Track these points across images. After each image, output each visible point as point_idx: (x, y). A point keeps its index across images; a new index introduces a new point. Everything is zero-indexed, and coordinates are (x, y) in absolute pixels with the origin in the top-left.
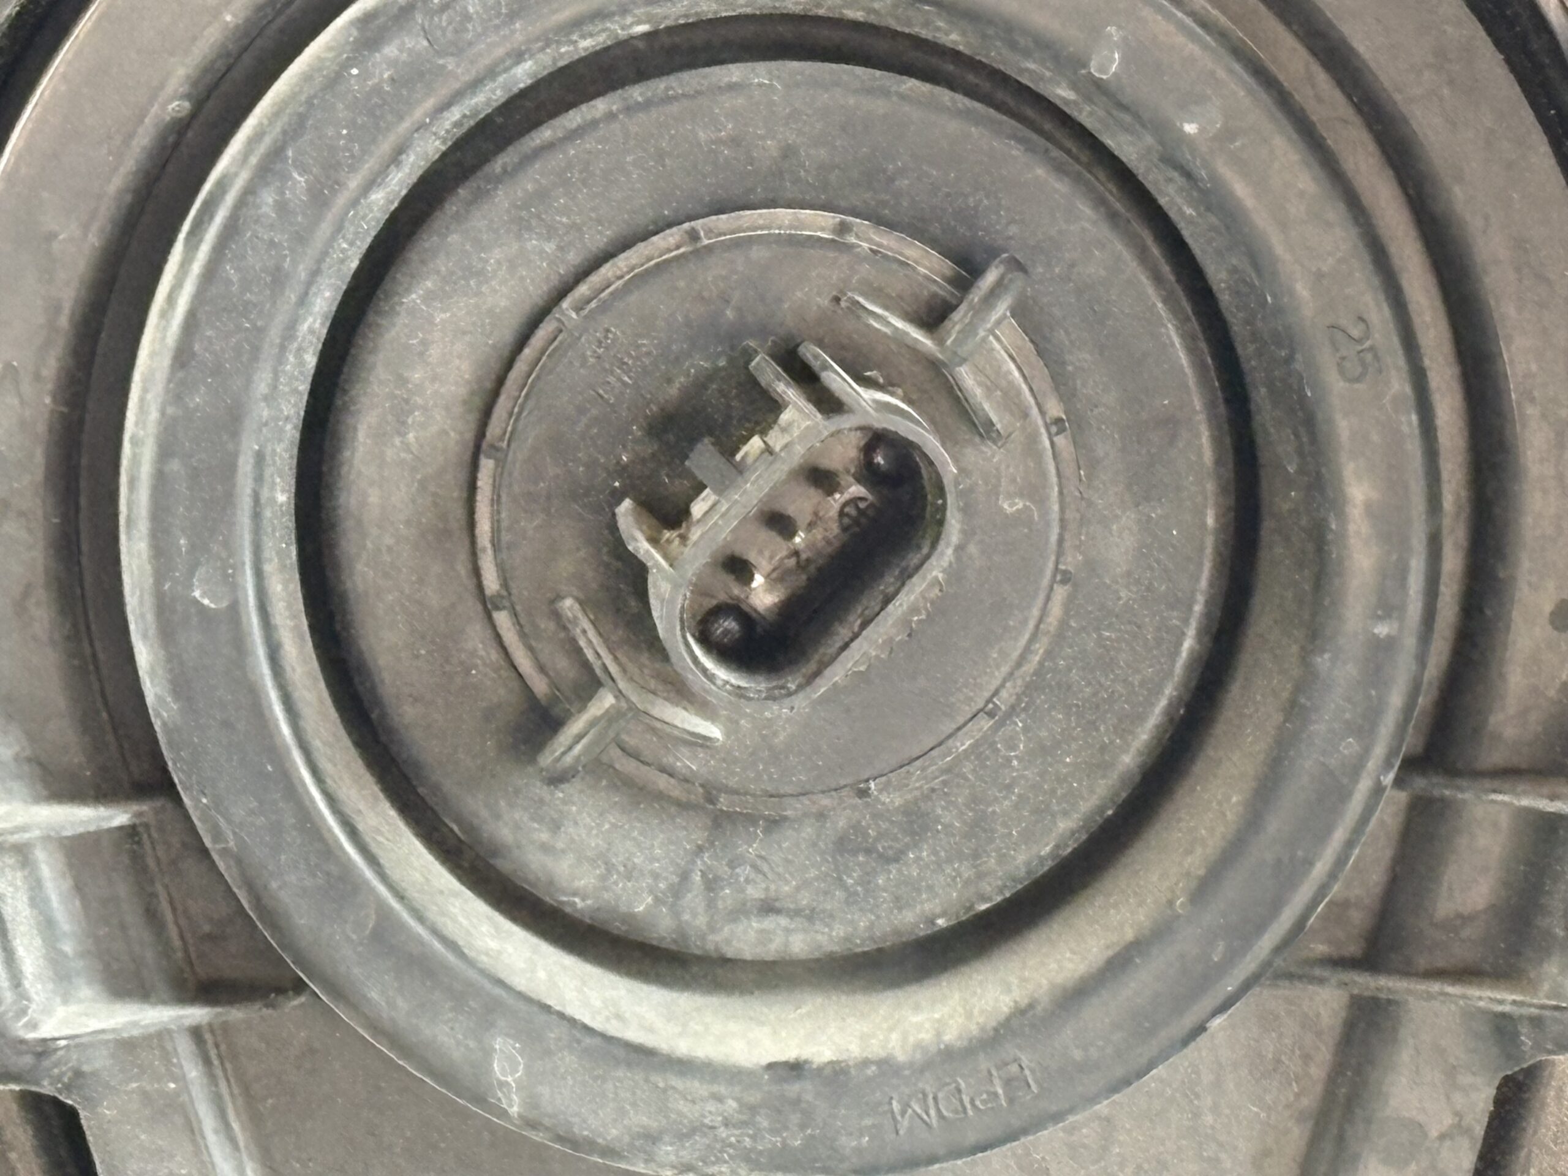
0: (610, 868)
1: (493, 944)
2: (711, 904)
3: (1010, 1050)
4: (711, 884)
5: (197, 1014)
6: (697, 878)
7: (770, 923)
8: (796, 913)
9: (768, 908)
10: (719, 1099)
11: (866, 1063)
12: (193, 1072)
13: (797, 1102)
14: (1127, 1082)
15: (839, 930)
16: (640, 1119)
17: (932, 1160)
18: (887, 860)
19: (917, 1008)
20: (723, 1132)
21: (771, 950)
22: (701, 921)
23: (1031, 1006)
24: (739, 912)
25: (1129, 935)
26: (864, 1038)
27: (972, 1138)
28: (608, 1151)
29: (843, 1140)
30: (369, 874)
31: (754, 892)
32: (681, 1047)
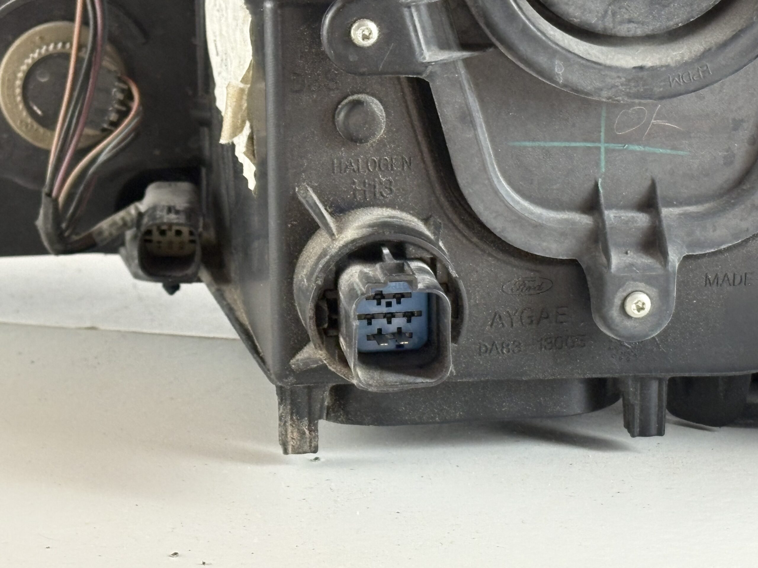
0: (585, 10)
1: (552, 33)
2: (614, 21)
3: (704, 62)
4: (614, 14)
5: (466, 54)
6: (610, 12)
7: (632, 26)
8: (638, 23)
9: (630, 21)
10: (619, 77)
11: (662, 66)
12: (463, 71)
13: (642, 78)
14: (737, 71)
15: (651, 28)
16: (598, 84)
17: (681, 94)
18: (665, 6)
19: (674, 50)
20: (620, 87)
21: (631, 34)
22: (611, 25)
23: (710, 49)
24: (622, 23)
25: (739, 28)
26: (660, 59)
27: (692, 88)
28: (587, 94)
29: (655, 89)
30: (520, 13)
31: (626, 16)
32: (608, 62)
